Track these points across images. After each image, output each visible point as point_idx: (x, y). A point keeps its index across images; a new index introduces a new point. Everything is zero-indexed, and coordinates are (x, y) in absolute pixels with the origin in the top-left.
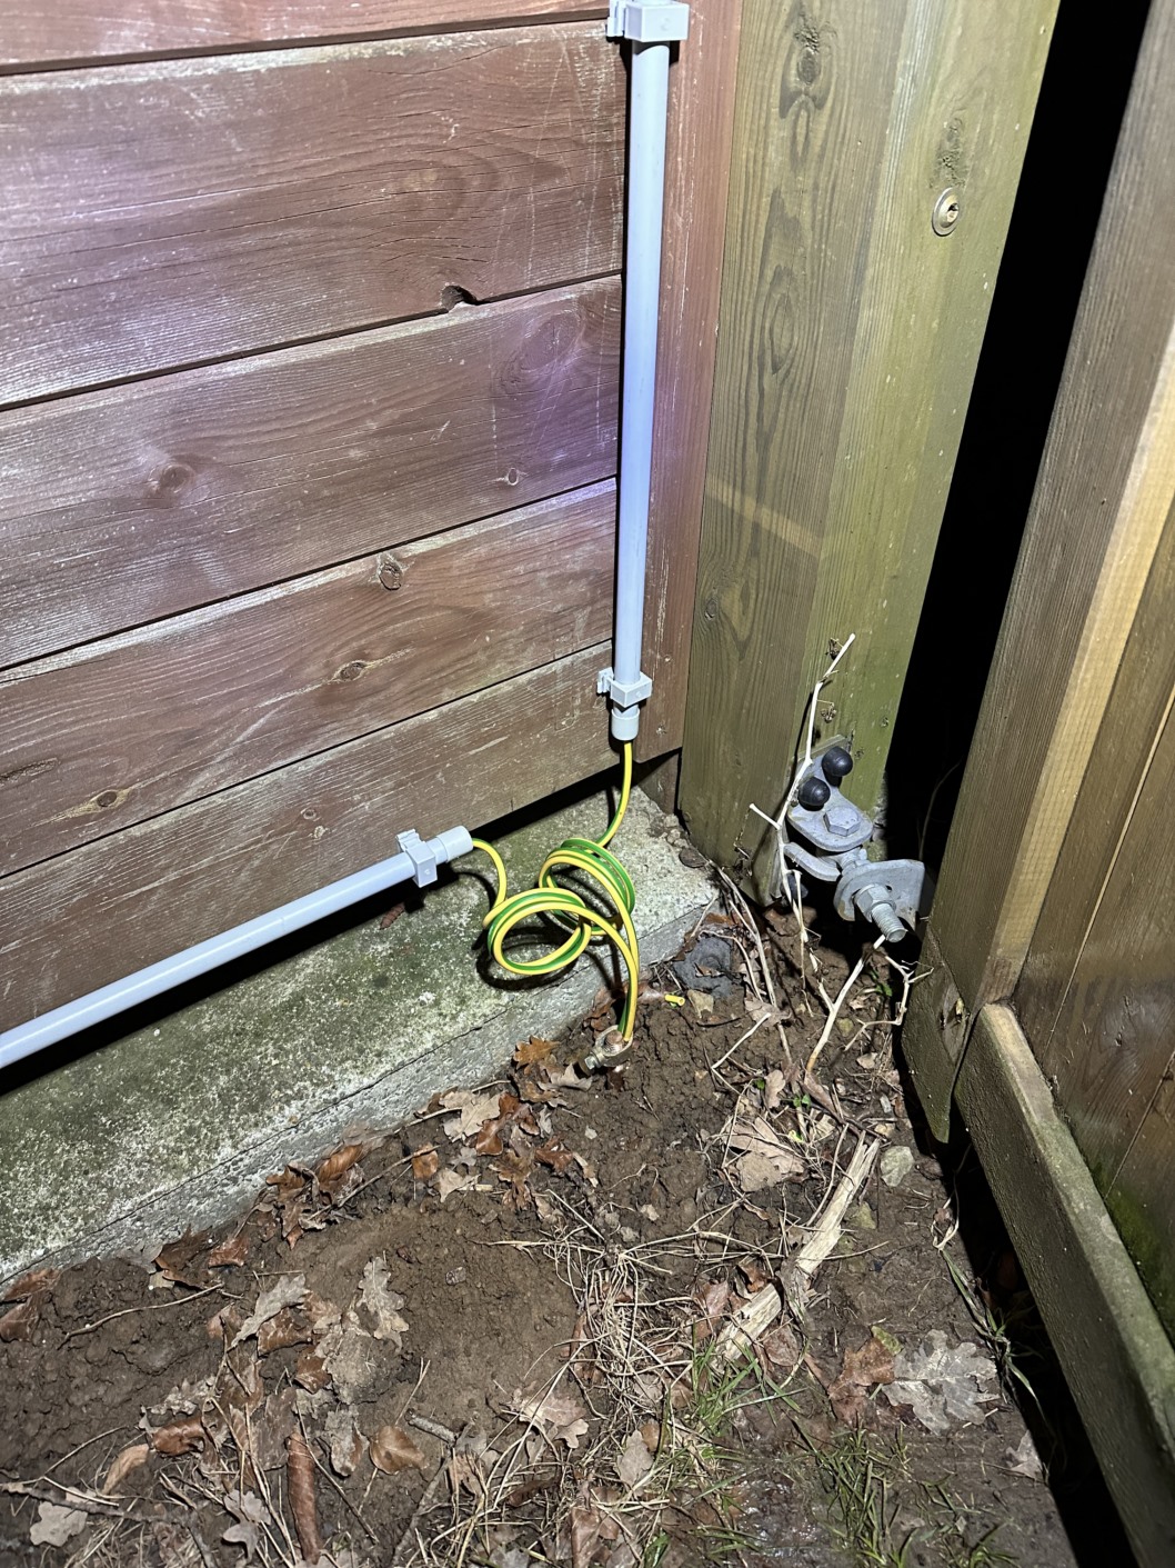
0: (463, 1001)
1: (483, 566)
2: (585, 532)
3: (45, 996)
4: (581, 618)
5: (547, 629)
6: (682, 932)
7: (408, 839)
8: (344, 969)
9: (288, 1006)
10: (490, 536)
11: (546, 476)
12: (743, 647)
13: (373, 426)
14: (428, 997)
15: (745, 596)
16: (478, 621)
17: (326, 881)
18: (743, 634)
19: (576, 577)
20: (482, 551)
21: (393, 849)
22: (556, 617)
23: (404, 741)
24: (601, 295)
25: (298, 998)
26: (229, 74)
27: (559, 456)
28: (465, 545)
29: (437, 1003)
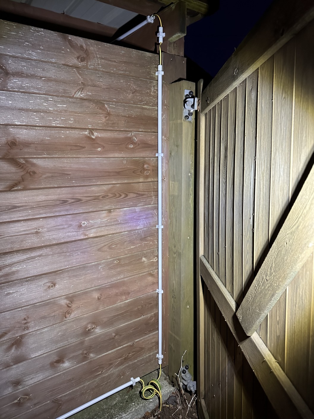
0: (138, 404)
1: (143, 342)
2: (155, 337)
3: (90, 399)
4: (154, 347)
5: (150, 349)
6: (169, 395)
7: (132, 379)
8: (122, 400)
9: (115, 405)
10: (144, 339)
11: (150, 331)
12: (174, 351)
13: (133, 329)
14: (133, 404)
15: (174, 345)
16: (142, 349)
17: (122, 384)
18: (174, 349)
19: (154, 342)
20: (143, 340)
21: (130, 380)
22: (151, 347)
23: (133, 364)
24: (156, 313)
25: (116, 403)
26: (125, 302)
27: (152, 329)
28: (141, 340)
29: (135, 404)
